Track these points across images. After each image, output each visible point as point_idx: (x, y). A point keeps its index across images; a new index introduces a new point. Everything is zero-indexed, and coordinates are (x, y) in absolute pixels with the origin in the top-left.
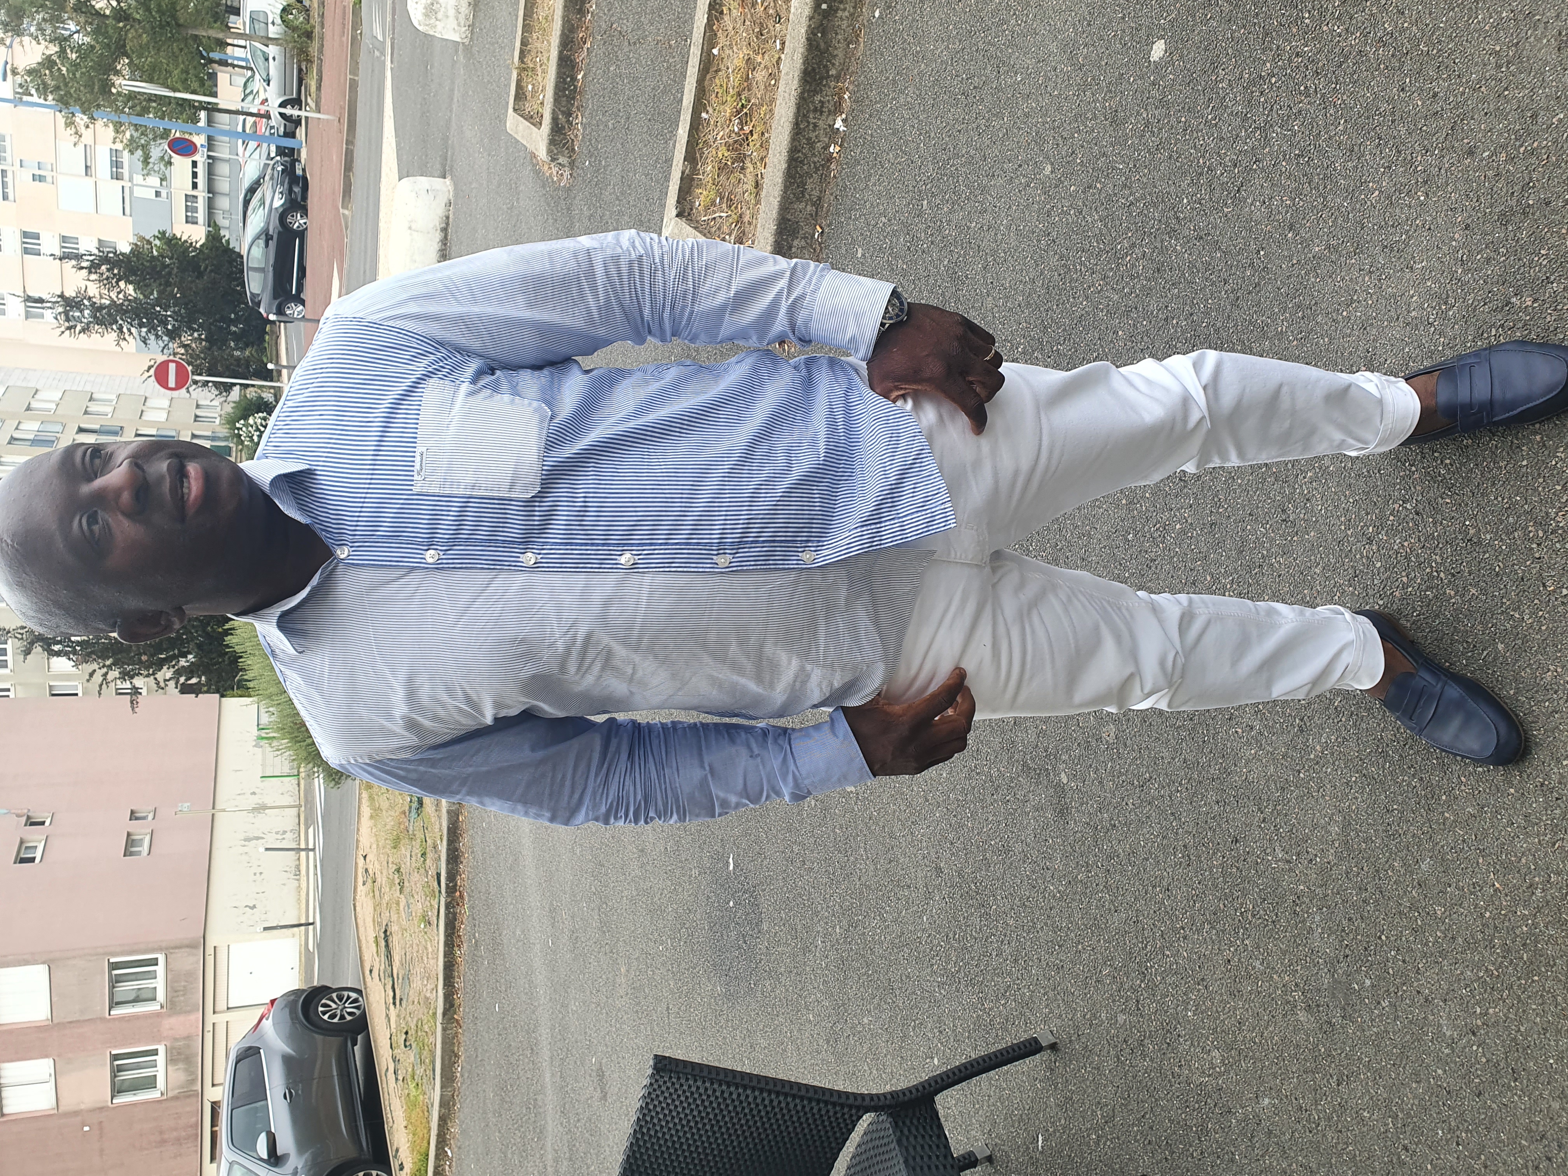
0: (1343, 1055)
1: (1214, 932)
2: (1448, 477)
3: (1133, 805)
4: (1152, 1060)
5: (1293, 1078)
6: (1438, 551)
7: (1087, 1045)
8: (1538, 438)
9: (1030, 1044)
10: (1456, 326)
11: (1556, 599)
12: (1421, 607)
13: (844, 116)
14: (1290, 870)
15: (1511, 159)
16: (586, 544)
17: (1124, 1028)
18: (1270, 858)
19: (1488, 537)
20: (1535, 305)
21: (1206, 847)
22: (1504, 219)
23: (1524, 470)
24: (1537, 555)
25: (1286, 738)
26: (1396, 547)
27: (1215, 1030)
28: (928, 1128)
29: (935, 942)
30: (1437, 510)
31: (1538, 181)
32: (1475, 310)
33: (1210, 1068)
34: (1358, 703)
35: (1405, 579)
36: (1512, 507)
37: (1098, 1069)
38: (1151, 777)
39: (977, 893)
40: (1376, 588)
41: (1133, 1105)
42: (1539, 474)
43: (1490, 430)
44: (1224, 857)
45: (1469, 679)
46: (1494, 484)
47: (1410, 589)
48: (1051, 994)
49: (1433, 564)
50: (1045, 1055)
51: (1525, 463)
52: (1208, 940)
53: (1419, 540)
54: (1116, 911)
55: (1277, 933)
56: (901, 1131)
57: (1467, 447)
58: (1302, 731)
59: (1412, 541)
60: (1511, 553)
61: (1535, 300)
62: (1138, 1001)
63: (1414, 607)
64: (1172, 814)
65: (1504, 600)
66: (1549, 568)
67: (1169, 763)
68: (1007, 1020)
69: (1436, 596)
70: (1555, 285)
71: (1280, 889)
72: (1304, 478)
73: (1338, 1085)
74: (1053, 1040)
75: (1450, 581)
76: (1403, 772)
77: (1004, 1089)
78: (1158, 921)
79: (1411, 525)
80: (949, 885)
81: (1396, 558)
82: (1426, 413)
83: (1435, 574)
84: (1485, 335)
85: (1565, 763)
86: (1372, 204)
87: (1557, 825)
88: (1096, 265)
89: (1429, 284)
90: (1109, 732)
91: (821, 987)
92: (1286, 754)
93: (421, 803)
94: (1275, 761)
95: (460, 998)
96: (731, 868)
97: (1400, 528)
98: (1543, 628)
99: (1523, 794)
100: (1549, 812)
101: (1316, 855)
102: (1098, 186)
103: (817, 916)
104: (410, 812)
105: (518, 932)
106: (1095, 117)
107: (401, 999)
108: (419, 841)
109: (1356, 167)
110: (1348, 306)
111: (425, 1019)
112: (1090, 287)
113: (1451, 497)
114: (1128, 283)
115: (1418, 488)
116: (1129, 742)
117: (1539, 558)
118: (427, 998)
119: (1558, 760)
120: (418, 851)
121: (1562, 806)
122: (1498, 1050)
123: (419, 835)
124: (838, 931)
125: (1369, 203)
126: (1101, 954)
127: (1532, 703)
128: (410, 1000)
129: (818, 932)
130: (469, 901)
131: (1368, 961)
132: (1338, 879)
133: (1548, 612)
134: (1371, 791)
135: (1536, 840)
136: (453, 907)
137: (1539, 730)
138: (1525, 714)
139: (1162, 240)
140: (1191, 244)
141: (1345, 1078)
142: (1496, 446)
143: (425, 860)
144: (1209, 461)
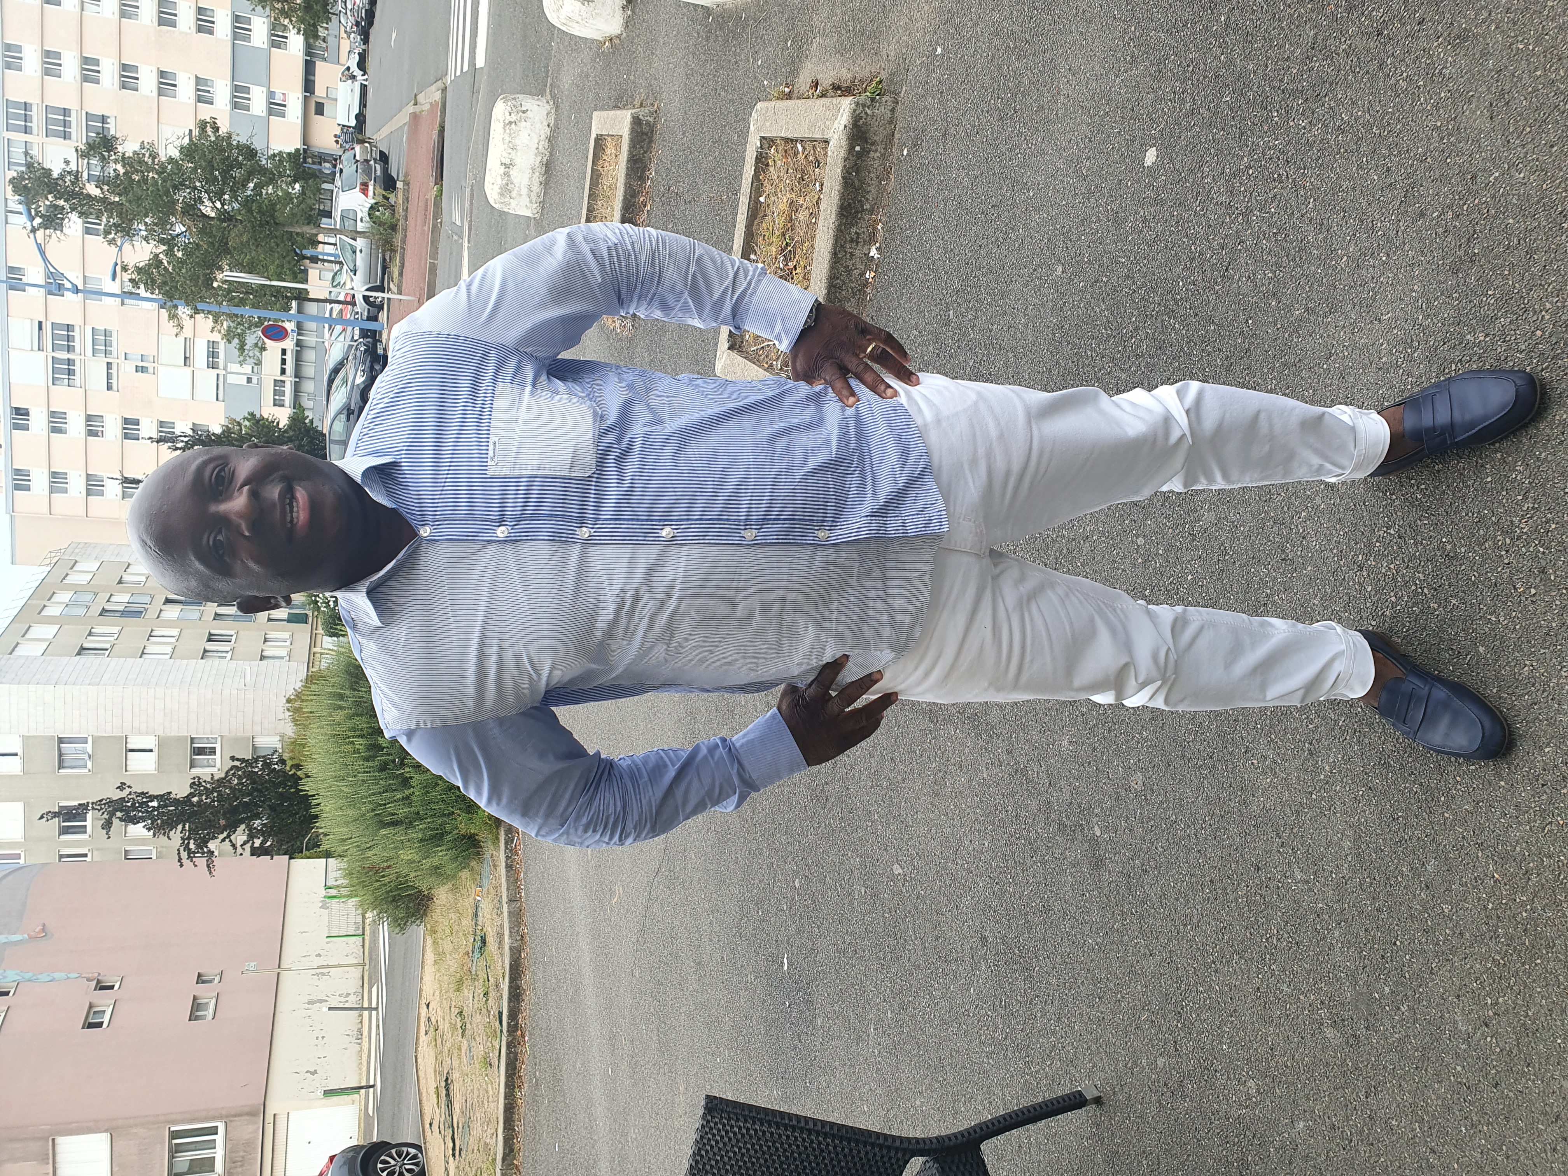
0: (1369, 1066)
1: (1243, 961)
2: (1424, 500)
3: (1162, 848)
4: (1191, 1100)
5: (1324, 1097)
6: (1420, 569)
7: (1130, 1095)
8: (1499, 455)
9: (1075, 1097)
10: (1421, 366)
11: (1527, 599)
12: (1410, 622)
13: (878, 245)
14: (1310, 890)
15: (1456, 216)
16: (632, 520)
17: (1163, 1072)
18: (1290, 881)
19: (1463, 550)
20: (1487, 339)
21: (1231, 879)
22: (1455, 270)
23: (1489, 486)
24: (1506, 561)
25: (1297, 763)
26: (1384, 571)
27: (1249, 1060)
28: (974, 1174)
29: (983, 1012)
30: (1417, 532)
31: (1480, 232)
32: (1436, 350)
33: (1246, 1100)
34: (1359, 720)
35: (1393, 599)
36: (1481, 520)
37: (1142, 1117)
38: (1177, 818)
40: (1369, 611)
41: (1177, 1150)
42: (1502, 488)
43: (1457, 454)
44: (1247, 886)
45: (1456, 683)
46: (1464, 502)
47: (1398, 608)
48: (1094, 1047)
49: (1418, 582)
50: (1091, 1108)
51: (1489, 479)
52: (1238, 970)
53: (1404, 561)
54: (1151, 955)
55: (1301, 953)
57: (1438, 471)
58: (1311, 754)
59: (1398, 563)
60: (1484, 561)
61: (1487, 335)
62: (1175, 1042)
63: (1403, 624)
64: (1199, 851)
65: (1482, 606)
66: (1518, 571)
67: (1193, 802)
68: (1053, 1081)
69: (1422, 612)
70: (1502, 320)
71: (1301, 910)
72: (1299, 518)
73: (1367, 1098)
74: (1096, 1093)
75: (1433, 595)
76: (1405, 780)
77: (1053, 1152)
78: (1191, 959)
79: (1395, 548)
80: (994, 953)
81: (1385, 580)
82: (1396, 439)
83: (1420, 590)
84: (1447, 371)
85: (1547, 750)
86: (1342, 268)
87: (1545, 810)
88: (1105, 349)
89: (1395, 332)
90: (1137, 780)
91: (874, 1075)
92: (1298, 778)
93: (484, 941)
94: (1289, 786)
95: (520, 1142)
96: (786, 968)
97: (1386, 552)
98: (1518, 627)
99: (1512, 785)
100: (1537, 799)
101: (1332, 872)
102: (1104, 279)
103: (869, 1004)
104: (473, 952)
105: (578, 1065)
106: (1099, 220)
107: (461, 1150)
108: (481, 981)
109: (1326, 238)
110: (1328, 359)
111: (484, 1167)
112: (1100, 370)
113: (1428, 518)
114: (1134, 363)
115: (1399, 514)
116: (1155, 787)
117: (1509, 564)
118: (487, 1145)
119: (1541, 749)
120: (480, 991)
121: (1548, 791)
122: (1510, 1038)
123: (482, 975)
124: (889, 1015)
125: (1339, 268)
126: (1139, 1000)
127: (1514, 698)
128: (470, 1148)
129: (871, 1020)
130: (530, 1039)
131: (1386, 968)
132: (1353, 892)
133: (1520, 612)
134: (1377, 802)
135: (1528, 827)
136: (515, 1046)
137: (1522, 722)
138: (1508, 710)
139: (1162, 321)
140: (1188, 321)
141: (1373, 1089)
142: (1464, 468)
143: (487, 1000)
144: (1196, 481)
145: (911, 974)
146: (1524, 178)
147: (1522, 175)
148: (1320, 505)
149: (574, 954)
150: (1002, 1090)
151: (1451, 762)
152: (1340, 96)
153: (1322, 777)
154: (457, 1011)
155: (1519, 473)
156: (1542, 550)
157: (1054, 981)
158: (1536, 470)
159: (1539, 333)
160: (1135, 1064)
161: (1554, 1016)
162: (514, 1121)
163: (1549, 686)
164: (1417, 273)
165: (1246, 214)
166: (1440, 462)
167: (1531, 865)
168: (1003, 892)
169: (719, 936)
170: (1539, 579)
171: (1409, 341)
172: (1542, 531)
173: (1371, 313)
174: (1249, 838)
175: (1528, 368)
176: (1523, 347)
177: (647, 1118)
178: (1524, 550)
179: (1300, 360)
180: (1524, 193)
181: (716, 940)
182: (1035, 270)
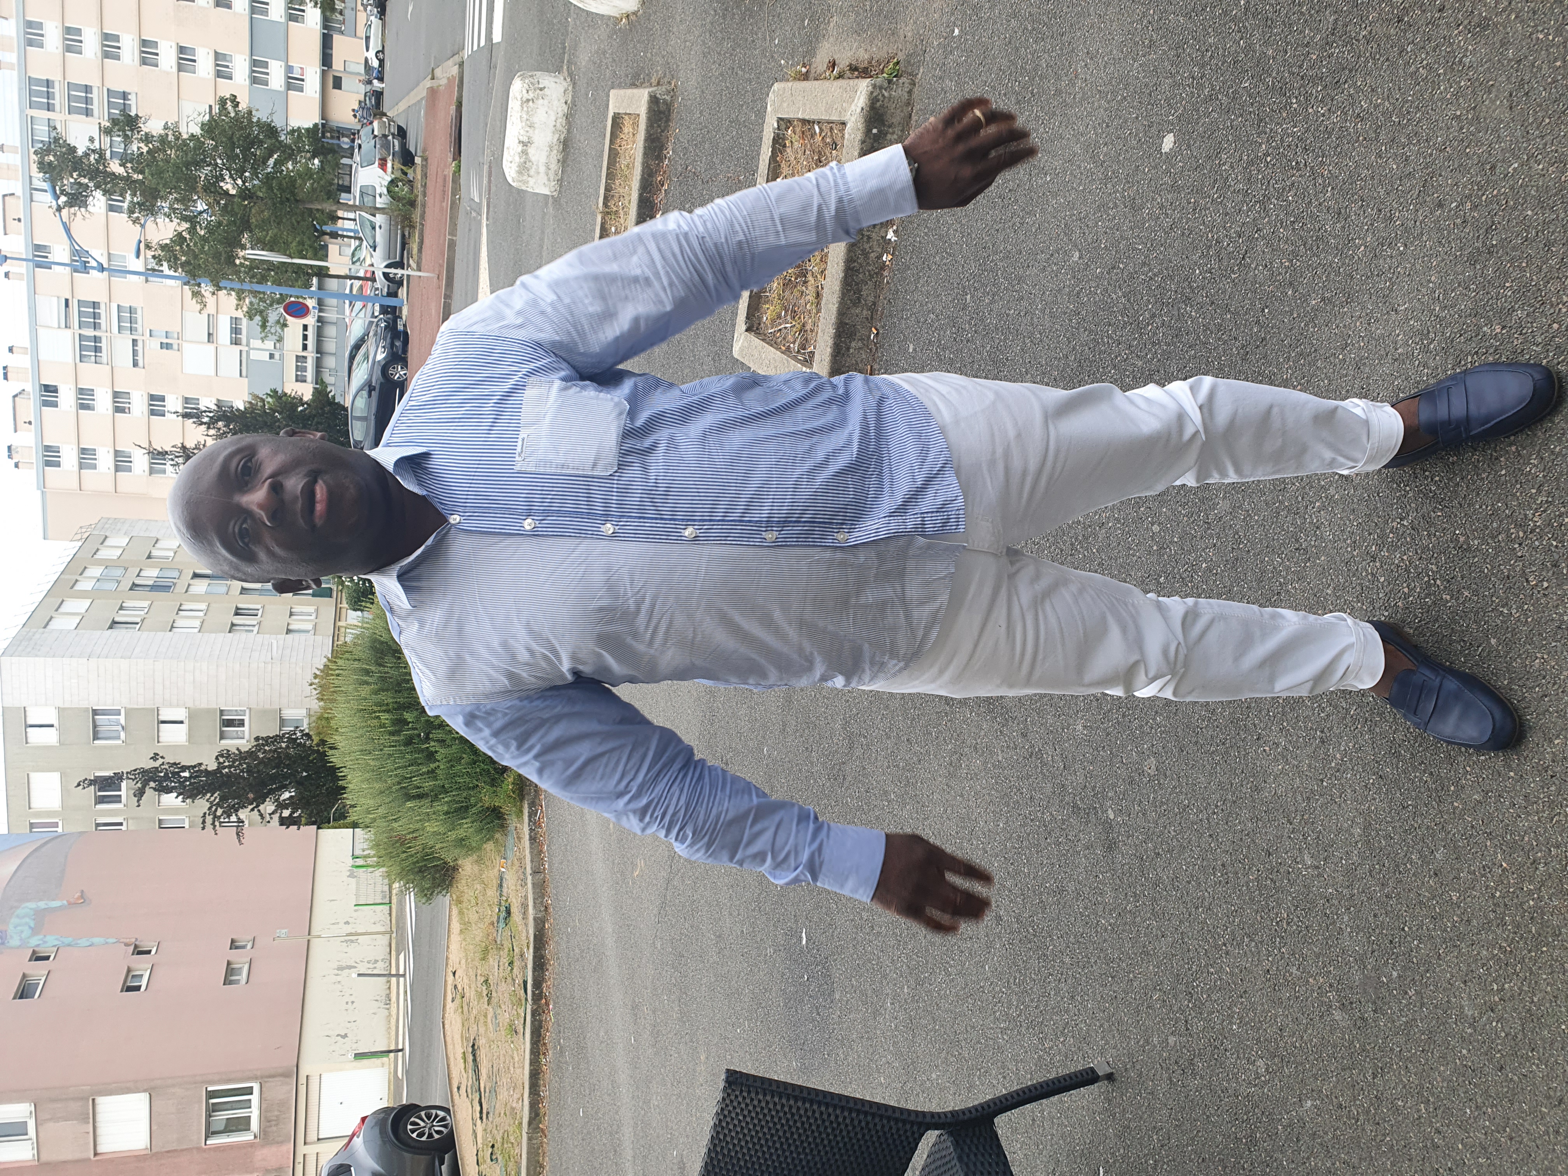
0: (1376, 1048)
1: (1253, 944)
2: (1438, 492)
3: (1175, 831)
4: (1202, 1078)
5: (1332, 1077)
6: (1433, 561)
7: (1141, 1072)
8: (1514, 448)
9: (1087, 1073)
10: (1438, 358)
11: (1539, 592)
12: (1422, 613)
13: (895, 227)
14: (1320, 875)
15: (1475, 207)
16: (656, 519)
17: (1174, 1050)
18: (1300, 866)
19: (1476, 542)
20: (1504, 331)
22: (1472, 261)
23: (1503, 478)
24: (1519, 554)
25: (1309, 750)
26: (1396, 562)
27: (1258, 1041)
28: (988, 1148)
30: (1431, 524)
31: (1499, 223)
32: (1452, 341)
33: (1255, 1079)
34: (1371, 709)
35: (1406, 590)
36: (1495, 513)
37: (1153, 1094)
38: (1189, 803)
39: (1035, 936)
40: (1382, 601)
41: (1187, 1126)
42: (1516, 481)
43: (1472, 447)
44: (1259, 871)
45: (1467, 674)
46: (1478, 494)
47: (1411, 599)
48: (1106, 1025)
49: (1430, 573)
50: (1102, 1085)
51: (1503, 472)
52: (1248, 952)
53: (1417, 553)
54: (1163, 936)
55: (1310, 937)
56: (962, 1149)
57: (1453, 463)
58: (1323, 742)
59: (1411, 554)
60: (1497, 554)
61: (1503, 328)
62: (1186, 1021)
63: (1415, 615)
64: (1210, 836)
65: (1494, 599)
66: (1530, 564)
67: (1205, 787)
68: (1066, 1057)
69: (1434, 603)
70: (1519, 312)
71: (1311, 895)
72: (1313, 508)
73: (1374, 1078)
74: (1108, 1070)
75: (1445, 587)
76: (1415, 769)
77: (1066, 1126)
78: (1202, 941)
79: (1408, 539)
80: (1008, 931)
81: (1397, 571)
82: (1410, 433)
83: (1432, 582)
84: (1463, 363)
85: (1556, 742)
86: (1359, 258)
87: (1553, 802)
88: (1122, 336)
89: (1412, 323)
90: (1150, 765)
91: (891, 1048)
92: (1310, 766)
93: (508, 912)
94: (1300, 774)
95: (545, 1106)
96: (804, 942)
97: (1399, 544)
98: (1529, 620)
99: (1521, 776)
100: (1546, 790)
101: (1342, 858)
102: (1121, 266)
103: (886, 979)
104: (498, 922)
105: (602, 1034)
106: (1116, 206)
107: (488, 1113)
108: (506, 950)
109: (1344, 227)
110: (1343, 349)
111: (511, 1130)
112: (1116, 357)
113: (1442, 510)
114: (1150, 350)
115: (1413, 505)
116: (1168, 773)
117: (1522, 557)
118: (513, 1109)
119: (1551, 741)
120: (505, 961)
121: (1557, 782)
122: (1515, 1023)
123: (507, 945)
124: (906, 990)
125: (1356, 257)
126: (1151, 980)
127: (1524, 690)
128: (497, 1112)
129: (888, 994)
130: (554, 1008)
131: (1393, 953)
132: (1362, 878)
133: (1532, 605)
134: (1387, 790)
135: (1536, 818)
136: (539, 1014)
137: (1532, 714)
138: (1518, 701)
139: (1179, 309)
140: (1204, 310)
141: (1380, 1070)
142: (1478, 460)
143: (512, 969)
144: (1209, 476)
145: (927, 950)
146: (1542, 170)
147: (1541, 167)
148: (1334, 496)
149: (597, 925)
150: (1016, 1065)
151: (1461, 752)
152: (1359, 83)
153: (1333, 765)
154: (483, 979)
155: (1533, 467)
156: (1555, 543)
157: (1067, 960)
158: (1550, 464)
159: (1555, 326)
160: (1147, 1042)
161: (1559, 1002)
162: (539, 1086)
163: (1560, 679)
164: (1435, 263)
165: (1264, 202)
166: (1455, 454)
167: (1539, 854)
168: (1018, 872)
169: (738, 910)
170: (1551, 572)
171: (1425, 332)
172: (1555, 524)
173: (1387, 304)
174: (1260, 824)
175: (1545, 361)
176: (1540, 340)
177: (669, 1085)
178: (1537, 543)
179: (1316, 350)
180: (1543, 185)
181: (735, 914)
182: (1052, 255)
